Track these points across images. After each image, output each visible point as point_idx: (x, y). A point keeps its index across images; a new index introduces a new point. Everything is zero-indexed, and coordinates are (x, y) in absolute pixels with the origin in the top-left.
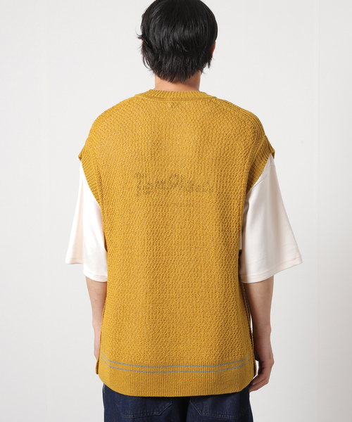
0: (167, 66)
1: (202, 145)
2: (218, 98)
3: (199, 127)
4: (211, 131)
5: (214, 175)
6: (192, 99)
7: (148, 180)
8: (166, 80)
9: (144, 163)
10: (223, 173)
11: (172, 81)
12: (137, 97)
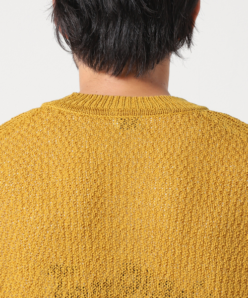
0: (111, 42)
1: (190, 206)
2: (211, 109)
3: (181, 168)
4: (205, 177)
5: (215, 269)
6: (162, 112)
7: (76, 280)
8: (107, 72)
9: (68, 244)
10: (232, 263)
11: (119, 73)
12: (47, 108)
